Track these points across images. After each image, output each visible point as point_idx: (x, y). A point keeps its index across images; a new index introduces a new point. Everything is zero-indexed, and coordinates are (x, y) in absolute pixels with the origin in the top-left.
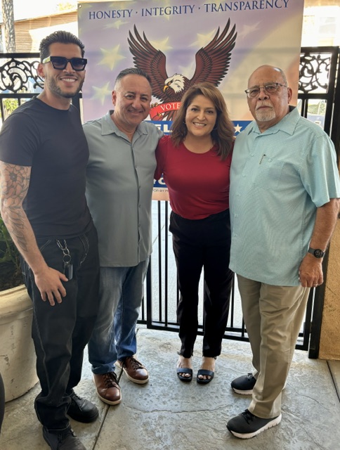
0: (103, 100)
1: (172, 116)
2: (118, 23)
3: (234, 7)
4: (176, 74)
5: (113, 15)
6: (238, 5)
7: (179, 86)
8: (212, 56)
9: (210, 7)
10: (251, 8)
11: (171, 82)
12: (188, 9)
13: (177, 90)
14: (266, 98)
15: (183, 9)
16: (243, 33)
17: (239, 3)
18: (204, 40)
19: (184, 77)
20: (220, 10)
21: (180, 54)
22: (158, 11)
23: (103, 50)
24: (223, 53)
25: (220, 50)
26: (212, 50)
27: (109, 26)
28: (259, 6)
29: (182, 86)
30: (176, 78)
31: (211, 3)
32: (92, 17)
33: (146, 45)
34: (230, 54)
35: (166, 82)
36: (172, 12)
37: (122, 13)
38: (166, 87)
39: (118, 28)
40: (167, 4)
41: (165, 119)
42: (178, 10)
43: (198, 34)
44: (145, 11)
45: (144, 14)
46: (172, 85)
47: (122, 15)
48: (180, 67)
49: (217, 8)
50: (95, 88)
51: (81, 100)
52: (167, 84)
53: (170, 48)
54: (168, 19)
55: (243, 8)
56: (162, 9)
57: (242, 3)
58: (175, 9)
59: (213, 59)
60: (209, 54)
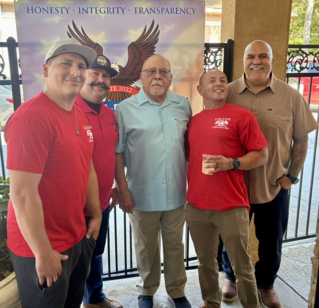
1: (110, 97)
2: (56, 18)
3: (156, 11)
4: (113, 63)
5: (51, 11)
6: (160, 10)
8: (141, 49)
9: (138, 10)
10: (170, 13)
12: (120, 11)
14: (160, 79)
15: (116, 10)
16: (164, 31)
17: (161, 9)
18: (134, 36)
19: (119, 66)
20: (146, 12)
21: (115, 46)
22: (94, 10)
23: (43, 41)
26: (141, 44)
27: (48, 20)
28: (175, 12)
30: (112, 66)
31: (139, 7)
32: (30, 11)
33: (85, 38)
34: (155, 47)
36: (106, 12)
37: (60, 10)
39: (57, 22)
40: (102, 6)
41: (104, 100)
42: (111, 11)
43: (129, 30)
44: (81, 9)
45: (81, 12)
47: (60, 12)
48: (115, 57)
49: (144, 11)
50: (35, 74)
51: (21, 86)
53: (106, 41)
54: (103, 17)
55: (164, 12)
56: (97, 9)
57: (163, 9)
58: (109, 10)
59: (142, 51)
60: (138, 47)
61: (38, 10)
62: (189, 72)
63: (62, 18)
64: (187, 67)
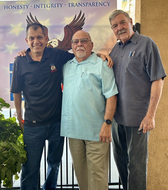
0: (11, 52)
2: (21, 11)
3: (83, 5)
4: (54, 38)
5: (18, 7)
6: (85, 4)
7: (55, 44)
8: (73, 29)
9: (71, 5)
10: (92, 5)
11: (51, 42)
12: (59, 5)
13: (54, 46)
14: (81, 46)
16: (88, 17)
18: (68, 20)
19: (58, 40)
20: (76, 6)
22: (43, 6)
23: (12, 25)
24: (78, 27)
25: (77, 26)
26: (72, 26)
27: (15, 13)
28: (96, 5)
29: (57, 44)
30: (53, 40)
31: (71, 3)
32: (6, 8)
34: (82, 28)
35: (48, 43)
36: (51, 6)
38: (48, 45)
39: (21, 14)
40: (48, 3)
42: (54, 6)
43: (65, 18)
44: (36, 6)
46: (52, 44)
47: (23, 7)
48: (56, 35)
49: (74, 5)
50: (6, 45)
52: (49, 44)
53: (50, 24)
54: (49, 10)
55: (88, 5)
56: (45, 5)
57: (87, 3)
58: (52, 5)
59: (73, 31)
60: (71, 28)
61: (10, 7)
62: (106, 45)
63: (24, 11)
64: (105, 41)
